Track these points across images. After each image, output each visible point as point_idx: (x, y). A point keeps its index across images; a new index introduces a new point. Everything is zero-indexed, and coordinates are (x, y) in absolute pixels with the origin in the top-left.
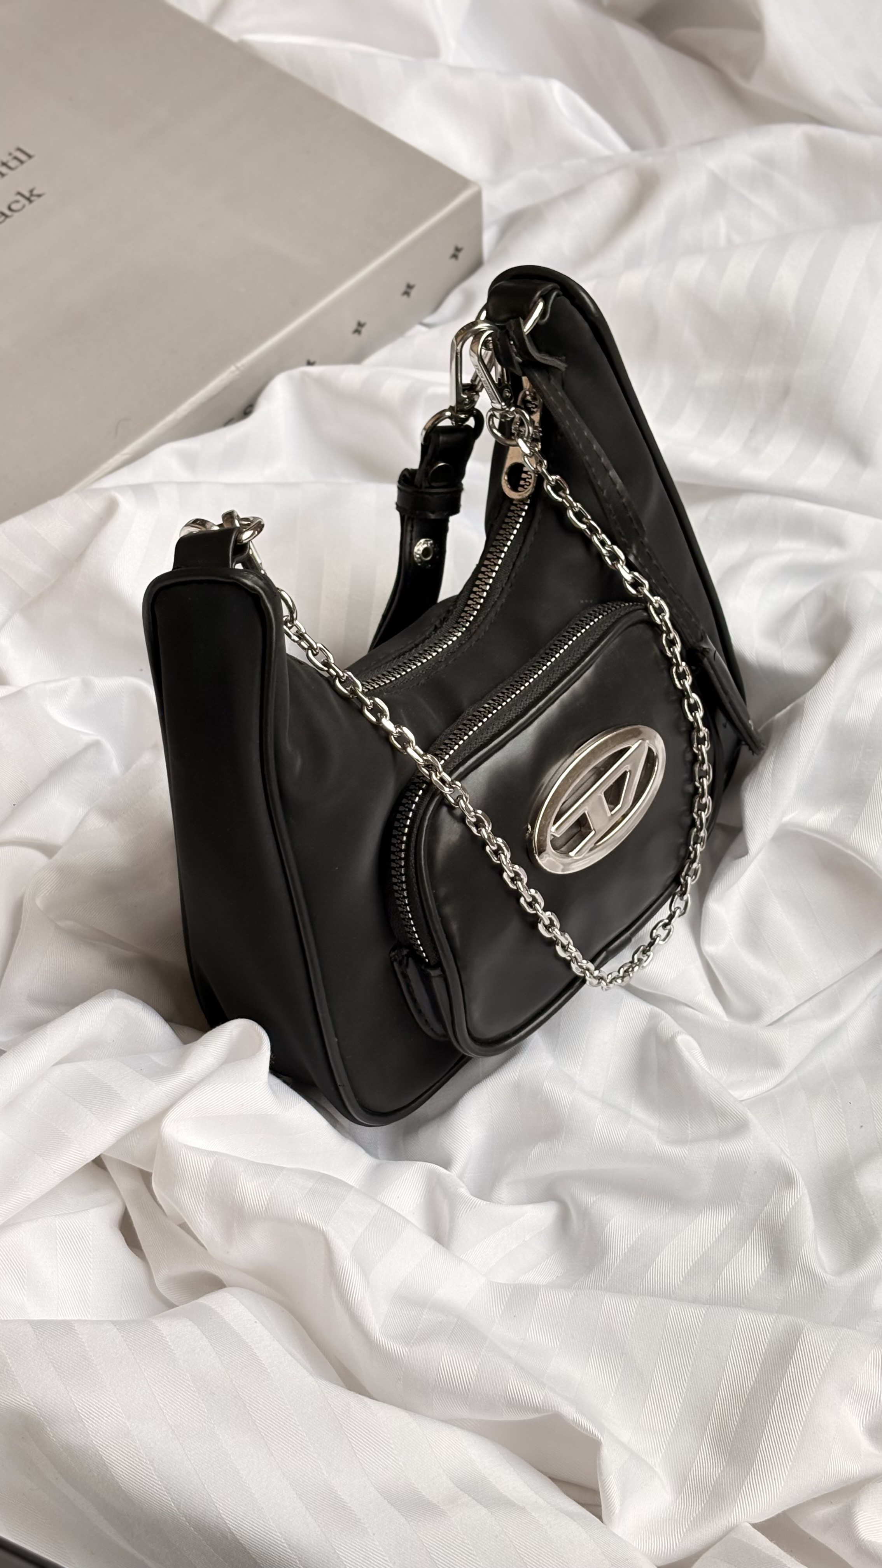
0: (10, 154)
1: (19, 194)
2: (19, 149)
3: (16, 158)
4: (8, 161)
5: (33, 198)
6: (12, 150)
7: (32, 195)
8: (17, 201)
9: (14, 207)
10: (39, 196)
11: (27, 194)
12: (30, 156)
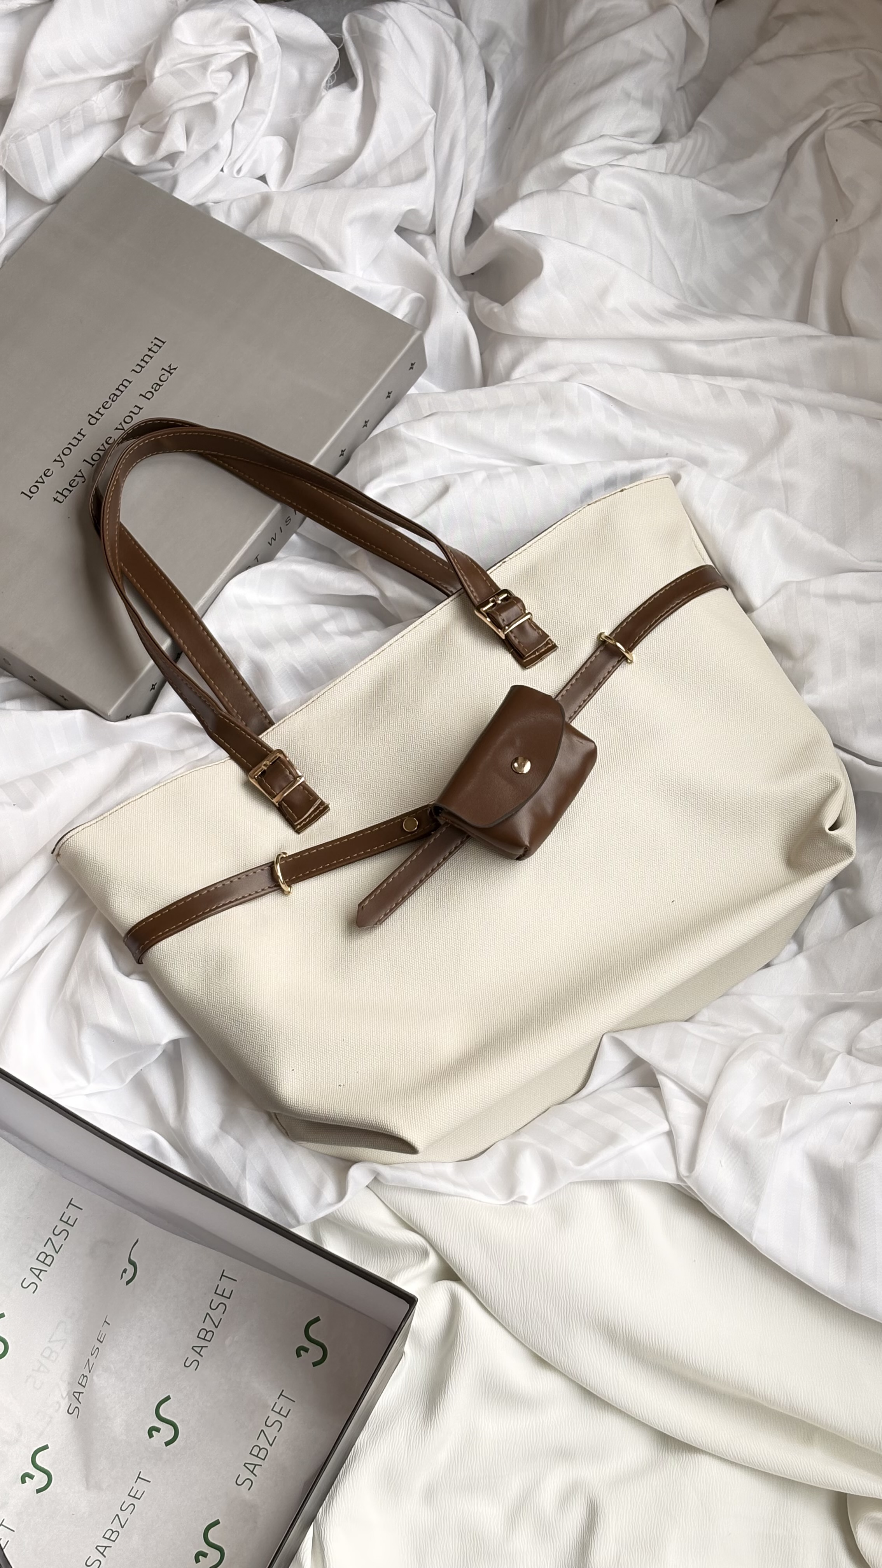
0: (152, 342)
1: (163, 369)
2: (156, 338)
3: (155, 344)
4: (152, 347)
5: (172, 371)
6: (152, 341)
7: (170, 369)
8: (164, 375)
9: (162, 379)
10: (175, 369)
11: (168, 370)
12: (164, 343)
